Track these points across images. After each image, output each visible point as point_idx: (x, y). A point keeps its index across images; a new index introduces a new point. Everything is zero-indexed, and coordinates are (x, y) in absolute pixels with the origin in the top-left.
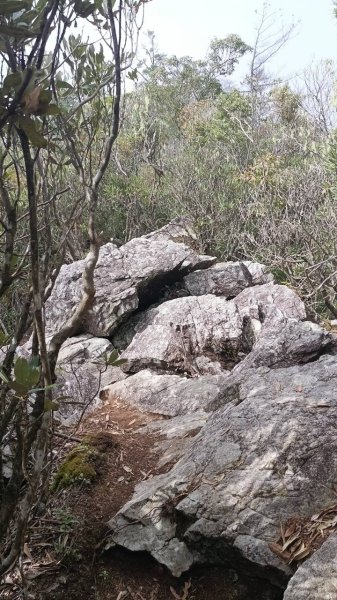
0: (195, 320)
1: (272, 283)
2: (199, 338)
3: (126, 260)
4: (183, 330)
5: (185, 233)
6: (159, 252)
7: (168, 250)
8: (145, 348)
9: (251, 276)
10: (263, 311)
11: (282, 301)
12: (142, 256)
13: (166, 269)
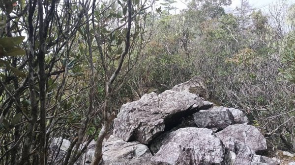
0: (194, 146)
1: (246, 123)
2: (196, 159)
3: (161, 102)
4: (187, 151)
5: (199, 85)
6: (179, 99)
7: (184, 99)
8: (165, 156)
9: (233, 117)
10: (238, 147)
11: (252, 136)
12: (170, 100)
13: (182, 109)
